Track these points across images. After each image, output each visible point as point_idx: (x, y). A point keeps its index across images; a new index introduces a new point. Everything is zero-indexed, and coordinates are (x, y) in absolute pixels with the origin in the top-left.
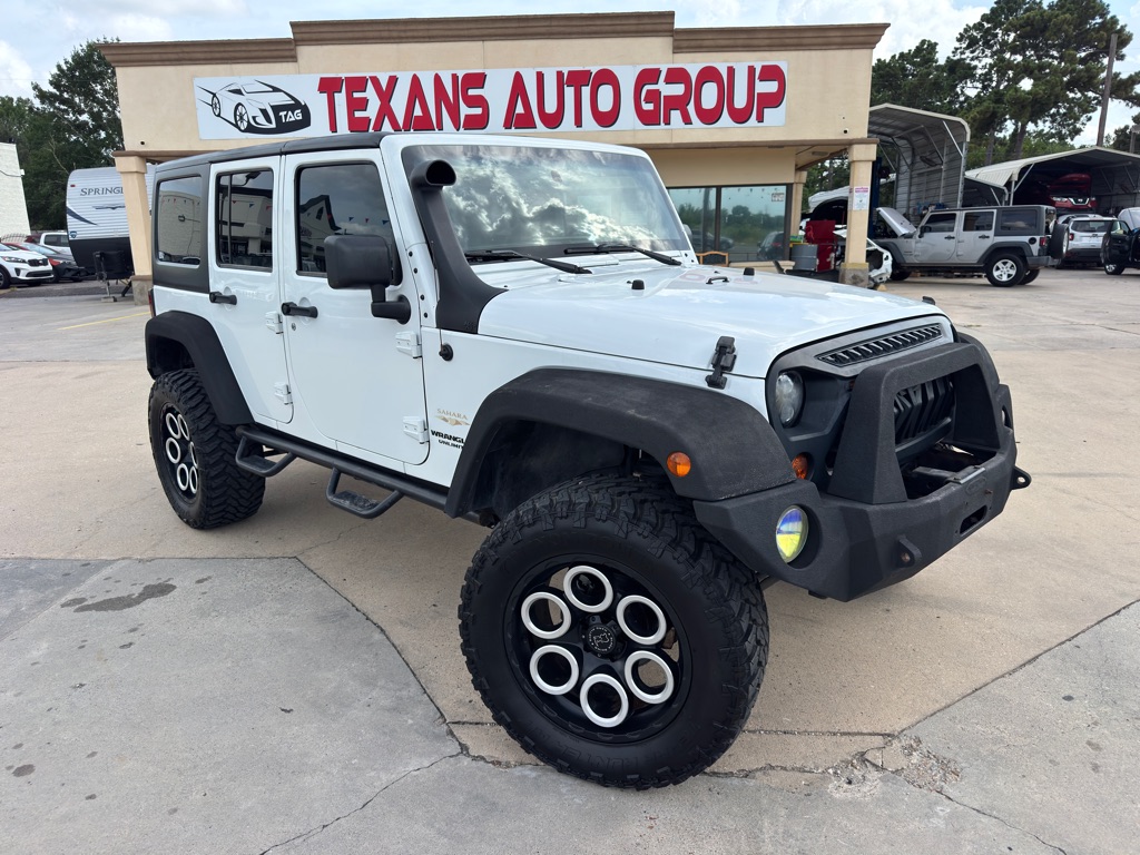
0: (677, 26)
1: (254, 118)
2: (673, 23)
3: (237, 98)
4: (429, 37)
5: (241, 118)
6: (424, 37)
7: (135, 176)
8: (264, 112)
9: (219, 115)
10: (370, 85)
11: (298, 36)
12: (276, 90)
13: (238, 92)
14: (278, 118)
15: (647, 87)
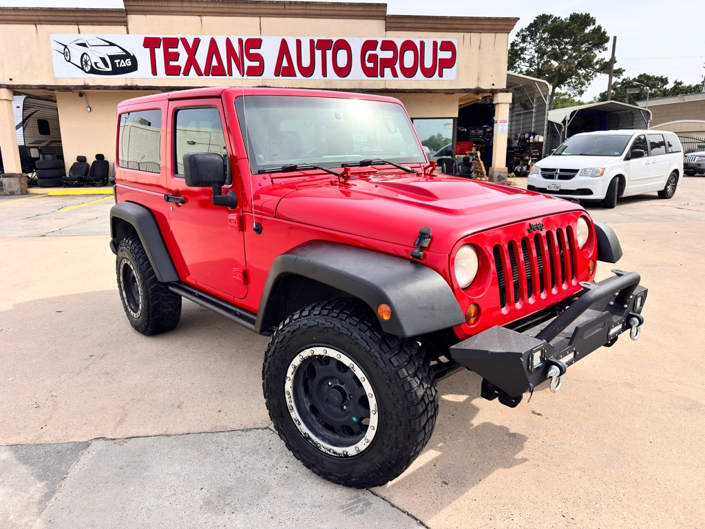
0: (388, 13)
1: (96, 63)
2: (386, 11)
3: (83, 50)
4: (223, 13)
5: (86, 63)
6: (219, 13)
7: (5, 102)
8: (103, 60)
9: (69, 61)
10: (180, 44)
11: (128, 8)
12: (112, 44)
13: (84, 45)
14: (114, 65)
15: (369, 52)
